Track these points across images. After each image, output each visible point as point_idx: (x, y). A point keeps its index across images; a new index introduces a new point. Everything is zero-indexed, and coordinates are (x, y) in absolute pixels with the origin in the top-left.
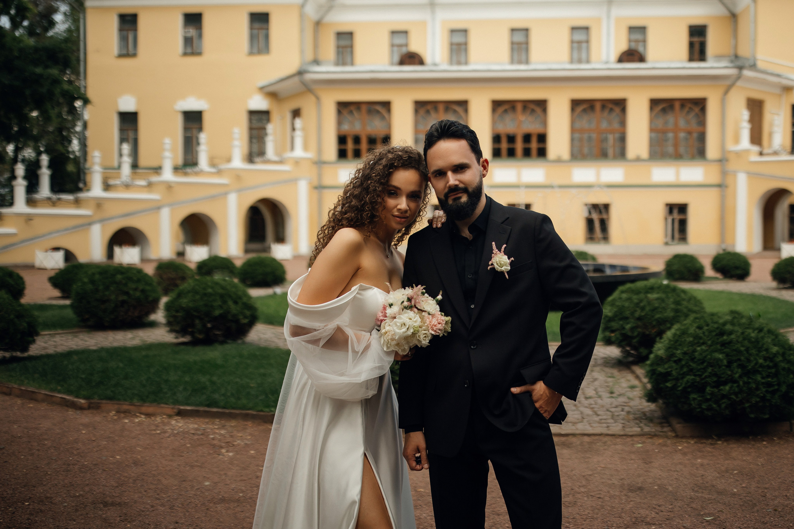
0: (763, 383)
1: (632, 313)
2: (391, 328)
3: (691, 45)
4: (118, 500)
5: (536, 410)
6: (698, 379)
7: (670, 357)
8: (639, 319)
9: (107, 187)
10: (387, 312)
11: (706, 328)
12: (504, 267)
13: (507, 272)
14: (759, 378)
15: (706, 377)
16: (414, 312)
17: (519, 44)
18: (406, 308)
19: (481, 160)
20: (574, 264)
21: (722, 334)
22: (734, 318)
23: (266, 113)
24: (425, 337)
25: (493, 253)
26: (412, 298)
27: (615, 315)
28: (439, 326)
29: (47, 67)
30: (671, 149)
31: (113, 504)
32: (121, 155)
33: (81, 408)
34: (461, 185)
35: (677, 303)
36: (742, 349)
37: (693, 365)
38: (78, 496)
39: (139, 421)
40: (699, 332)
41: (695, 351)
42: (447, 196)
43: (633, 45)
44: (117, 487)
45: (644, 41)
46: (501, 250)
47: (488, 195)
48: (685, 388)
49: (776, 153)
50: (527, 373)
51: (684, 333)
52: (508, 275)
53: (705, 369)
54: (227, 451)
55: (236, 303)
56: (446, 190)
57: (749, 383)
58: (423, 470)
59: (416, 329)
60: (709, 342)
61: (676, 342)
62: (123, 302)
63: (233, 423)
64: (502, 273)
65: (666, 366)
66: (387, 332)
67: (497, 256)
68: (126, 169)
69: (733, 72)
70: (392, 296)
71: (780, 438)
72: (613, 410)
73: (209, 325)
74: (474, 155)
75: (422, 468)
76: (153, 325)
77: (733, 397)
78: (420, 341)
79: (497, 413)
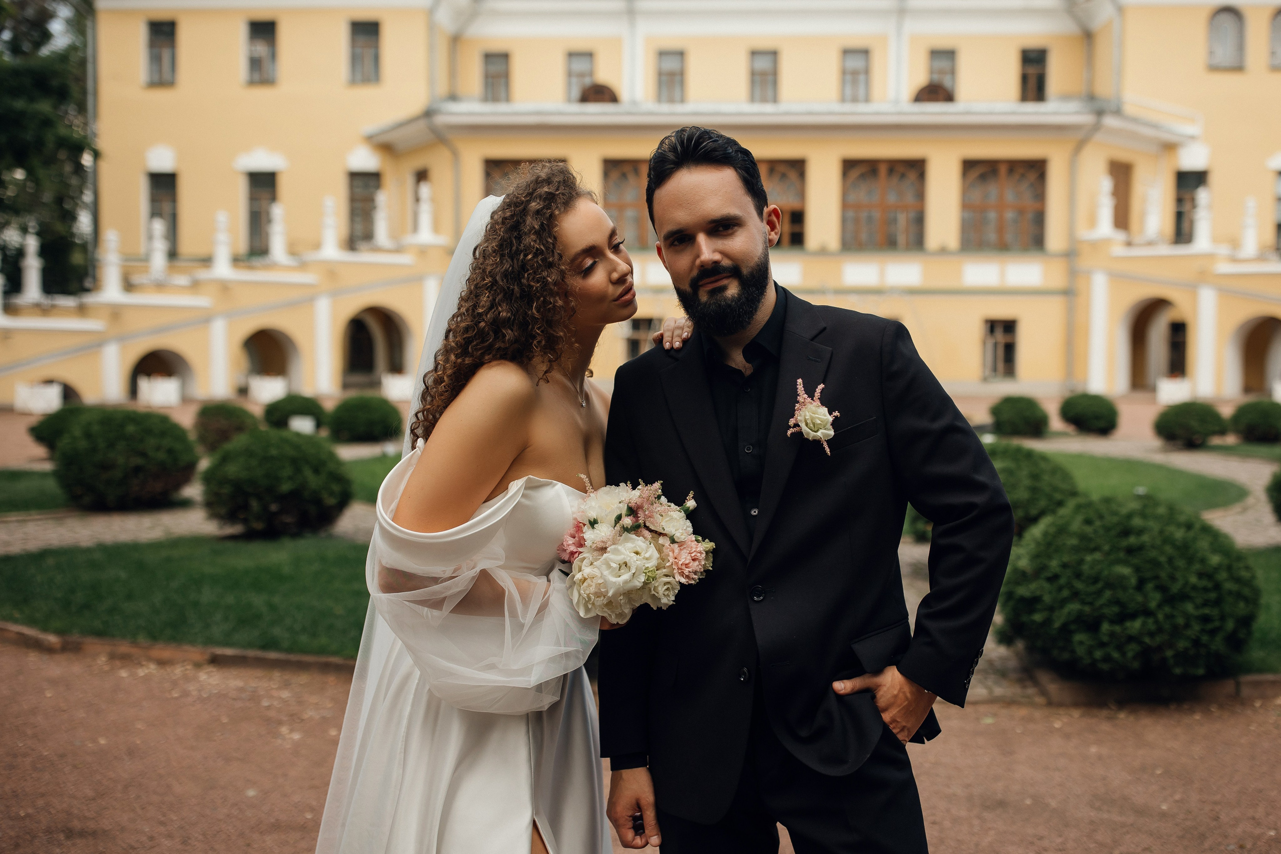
0: (1196, 617)
2: (595, 570)
3: (1024, 79)
4: (91, 825)
5: (885, 726)
6: (1087, 609)
7: (1039, 572)
9: (129, 286)
10: (586, 536)
11: (1098, 523)
12: (821, 431)
13: (828, 441)
14: (1189, 607)
15: (1101, 607)
16: (645, 538)
17: (763, 74)
18: (626, 529)
19: (766, 210)
20: (959, 424)
21: (1126, 532)
22: (1145, 506)
23: (375, 176)
24: (668, 589)
25: (798, 402)
26: (640, 507)
28: (695, 566)
29: (32, 99)
30: (992, 236)
31: (83, 834)
32: (150, 237)
33: (49, 650)
34: (726, 262)
35: (1035, 477)
36: (1163, 559)
37: (1079, 585)
38: (23, 818)
39: (146, 675)
40: (1088, 530)
41: (1081, 562)
42: (695, 284)
43: (936, 77)
44: (94, 799)
45: (953, 72)
46: (814, 396)
47: (780, 284)
48: (1065, 625)
49: (1150, 243)
50: (864, 649)
51: (1062, 530)
52: (829, 447)
53: (1099, 593)
54: (292, 731)
55: (316, 471)
56: (695, 273)
57: (1173, 617)
58: (648, 847)
59: (650, 574)
60: (1106, 548)
61: (1049, 546)
62: (137, 469)
63: (303, 678)
64: (817, 443)
65: (1033, 586)
66: (585, 579)
67: (806, 408)
68: (159, 260)
69: (1087, 119)
70: (593, 504)
71: (1221, 707)
73: (274, 507)
74: (750, 200)
75: (647, 843)
76: (185, 504)
77: (1147, 639)
78: (656, 598)
79: (804, 733)
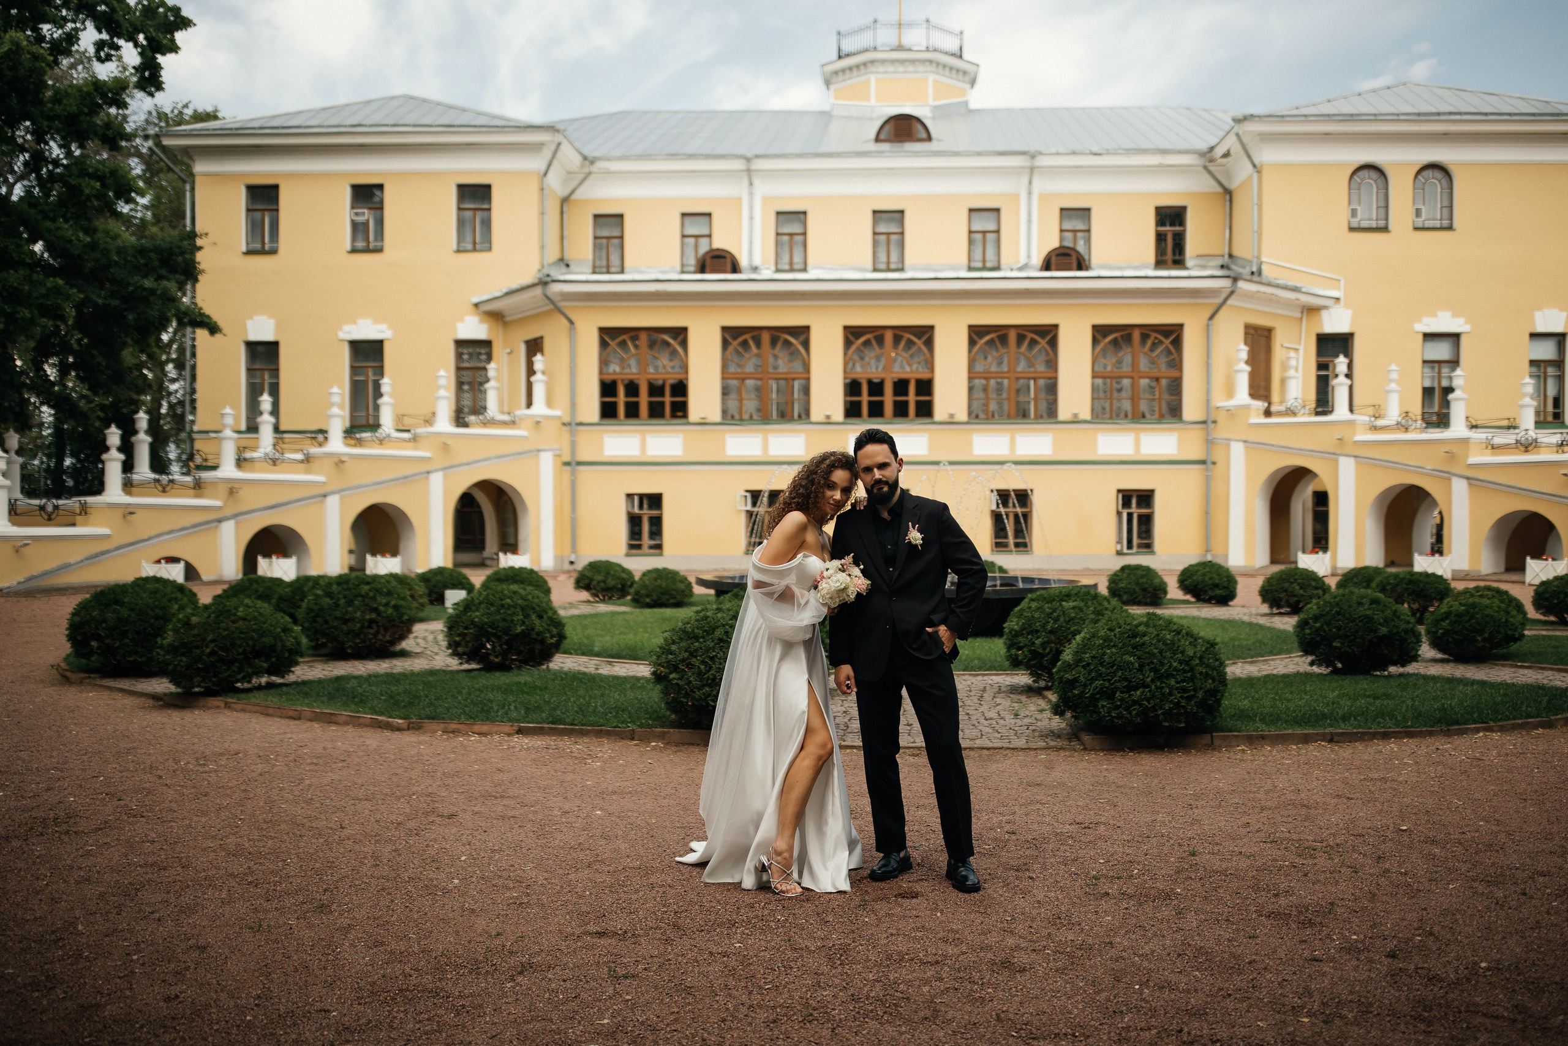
0: (1177, 688)
1: (1043, 626)
2: (827, 586)
3: (1160, 238)
6: (1107, 684)
7: (1078, 661)
8: (1052, 632)
9: (241, 462)
12: (917, 542)
13: (920, 545)
14: (1172, 682)
15: (1116, 682)
16: (844, 576)
17: (887, 235)
18: (838, 573)
21: (1134, 636)
22: (1150, 619)
23: (487, 344)
25: (909, 531)
26: (843, 566)
27: (1023, 629)
29: (160, 278)
30: (1127, 405)
33: (399, 729)
34: (884, 479)
36: (1156, 651)
37: (1102, 669)
39: (476, 739)
41: (1104, 654)
43: (1068, 239)
45: (1087, 233)
46: (915, 528)
48: (1093, 695)
49: (1290, 412)
51: (1094, 636)
52: (920, 547)
53: (1114, 673)
55: (540, 617)
56: (872, 482)
57: (1162, 688)
58: (852, 694)
59: (845, 587)
60: (1120, 645)
61: (1085, 647)
62: (371, 621)
63: (586, 740)
64: (916, 545)
65: (1074, 672)
67: (912, 533)
68: (267, 434)
69: (1223, 284)
71: (1199, 751)
72: (1016, 729)
74: (893, 457)
75: (852, 691)
77: (1145, 702)
79: (915, 646)
